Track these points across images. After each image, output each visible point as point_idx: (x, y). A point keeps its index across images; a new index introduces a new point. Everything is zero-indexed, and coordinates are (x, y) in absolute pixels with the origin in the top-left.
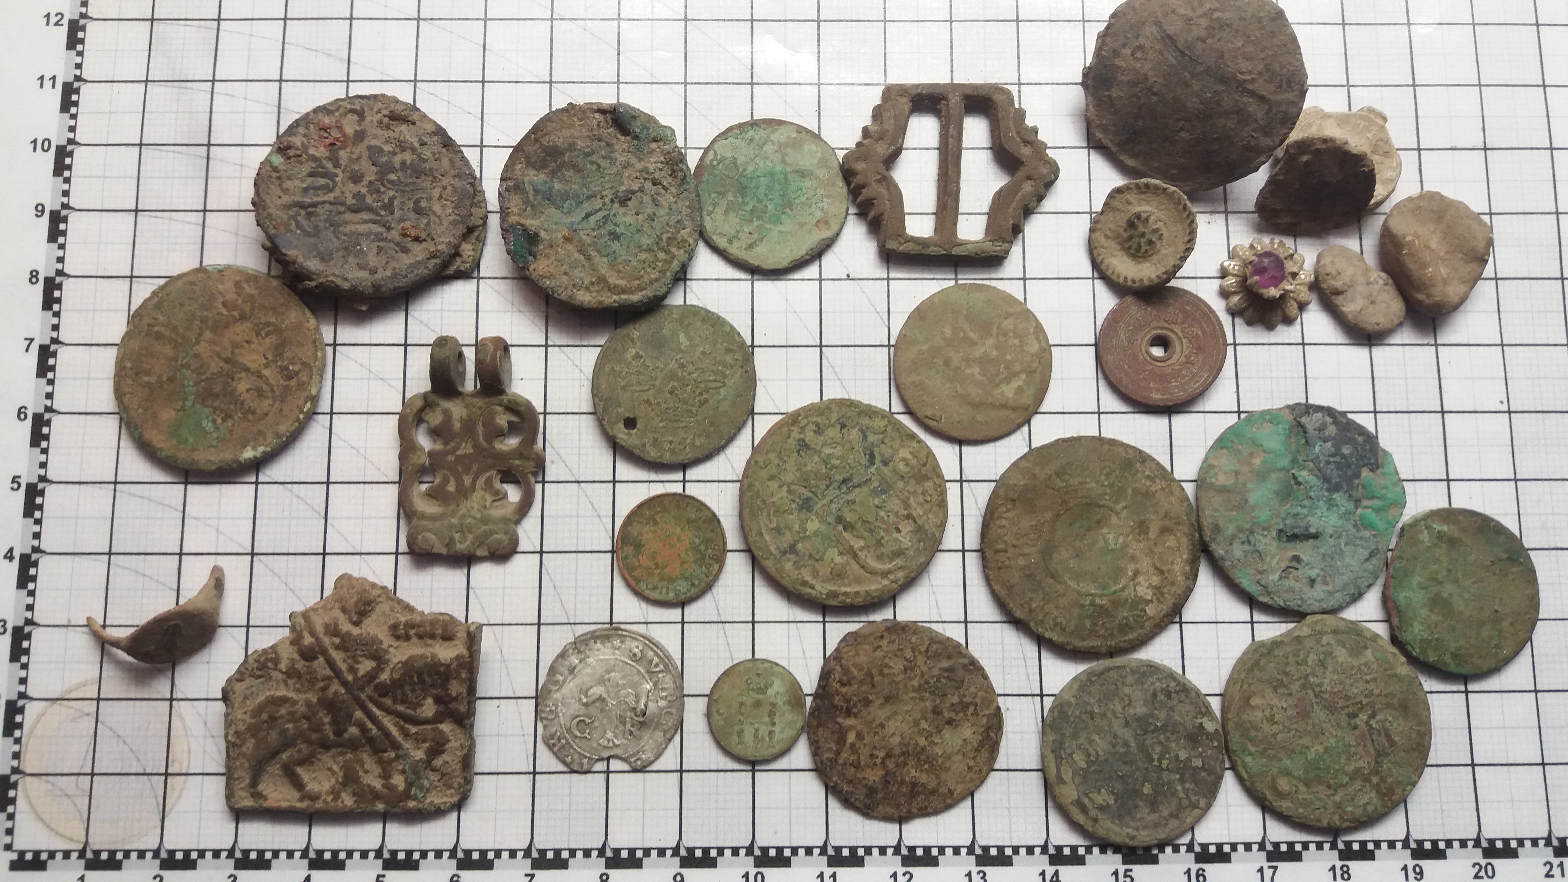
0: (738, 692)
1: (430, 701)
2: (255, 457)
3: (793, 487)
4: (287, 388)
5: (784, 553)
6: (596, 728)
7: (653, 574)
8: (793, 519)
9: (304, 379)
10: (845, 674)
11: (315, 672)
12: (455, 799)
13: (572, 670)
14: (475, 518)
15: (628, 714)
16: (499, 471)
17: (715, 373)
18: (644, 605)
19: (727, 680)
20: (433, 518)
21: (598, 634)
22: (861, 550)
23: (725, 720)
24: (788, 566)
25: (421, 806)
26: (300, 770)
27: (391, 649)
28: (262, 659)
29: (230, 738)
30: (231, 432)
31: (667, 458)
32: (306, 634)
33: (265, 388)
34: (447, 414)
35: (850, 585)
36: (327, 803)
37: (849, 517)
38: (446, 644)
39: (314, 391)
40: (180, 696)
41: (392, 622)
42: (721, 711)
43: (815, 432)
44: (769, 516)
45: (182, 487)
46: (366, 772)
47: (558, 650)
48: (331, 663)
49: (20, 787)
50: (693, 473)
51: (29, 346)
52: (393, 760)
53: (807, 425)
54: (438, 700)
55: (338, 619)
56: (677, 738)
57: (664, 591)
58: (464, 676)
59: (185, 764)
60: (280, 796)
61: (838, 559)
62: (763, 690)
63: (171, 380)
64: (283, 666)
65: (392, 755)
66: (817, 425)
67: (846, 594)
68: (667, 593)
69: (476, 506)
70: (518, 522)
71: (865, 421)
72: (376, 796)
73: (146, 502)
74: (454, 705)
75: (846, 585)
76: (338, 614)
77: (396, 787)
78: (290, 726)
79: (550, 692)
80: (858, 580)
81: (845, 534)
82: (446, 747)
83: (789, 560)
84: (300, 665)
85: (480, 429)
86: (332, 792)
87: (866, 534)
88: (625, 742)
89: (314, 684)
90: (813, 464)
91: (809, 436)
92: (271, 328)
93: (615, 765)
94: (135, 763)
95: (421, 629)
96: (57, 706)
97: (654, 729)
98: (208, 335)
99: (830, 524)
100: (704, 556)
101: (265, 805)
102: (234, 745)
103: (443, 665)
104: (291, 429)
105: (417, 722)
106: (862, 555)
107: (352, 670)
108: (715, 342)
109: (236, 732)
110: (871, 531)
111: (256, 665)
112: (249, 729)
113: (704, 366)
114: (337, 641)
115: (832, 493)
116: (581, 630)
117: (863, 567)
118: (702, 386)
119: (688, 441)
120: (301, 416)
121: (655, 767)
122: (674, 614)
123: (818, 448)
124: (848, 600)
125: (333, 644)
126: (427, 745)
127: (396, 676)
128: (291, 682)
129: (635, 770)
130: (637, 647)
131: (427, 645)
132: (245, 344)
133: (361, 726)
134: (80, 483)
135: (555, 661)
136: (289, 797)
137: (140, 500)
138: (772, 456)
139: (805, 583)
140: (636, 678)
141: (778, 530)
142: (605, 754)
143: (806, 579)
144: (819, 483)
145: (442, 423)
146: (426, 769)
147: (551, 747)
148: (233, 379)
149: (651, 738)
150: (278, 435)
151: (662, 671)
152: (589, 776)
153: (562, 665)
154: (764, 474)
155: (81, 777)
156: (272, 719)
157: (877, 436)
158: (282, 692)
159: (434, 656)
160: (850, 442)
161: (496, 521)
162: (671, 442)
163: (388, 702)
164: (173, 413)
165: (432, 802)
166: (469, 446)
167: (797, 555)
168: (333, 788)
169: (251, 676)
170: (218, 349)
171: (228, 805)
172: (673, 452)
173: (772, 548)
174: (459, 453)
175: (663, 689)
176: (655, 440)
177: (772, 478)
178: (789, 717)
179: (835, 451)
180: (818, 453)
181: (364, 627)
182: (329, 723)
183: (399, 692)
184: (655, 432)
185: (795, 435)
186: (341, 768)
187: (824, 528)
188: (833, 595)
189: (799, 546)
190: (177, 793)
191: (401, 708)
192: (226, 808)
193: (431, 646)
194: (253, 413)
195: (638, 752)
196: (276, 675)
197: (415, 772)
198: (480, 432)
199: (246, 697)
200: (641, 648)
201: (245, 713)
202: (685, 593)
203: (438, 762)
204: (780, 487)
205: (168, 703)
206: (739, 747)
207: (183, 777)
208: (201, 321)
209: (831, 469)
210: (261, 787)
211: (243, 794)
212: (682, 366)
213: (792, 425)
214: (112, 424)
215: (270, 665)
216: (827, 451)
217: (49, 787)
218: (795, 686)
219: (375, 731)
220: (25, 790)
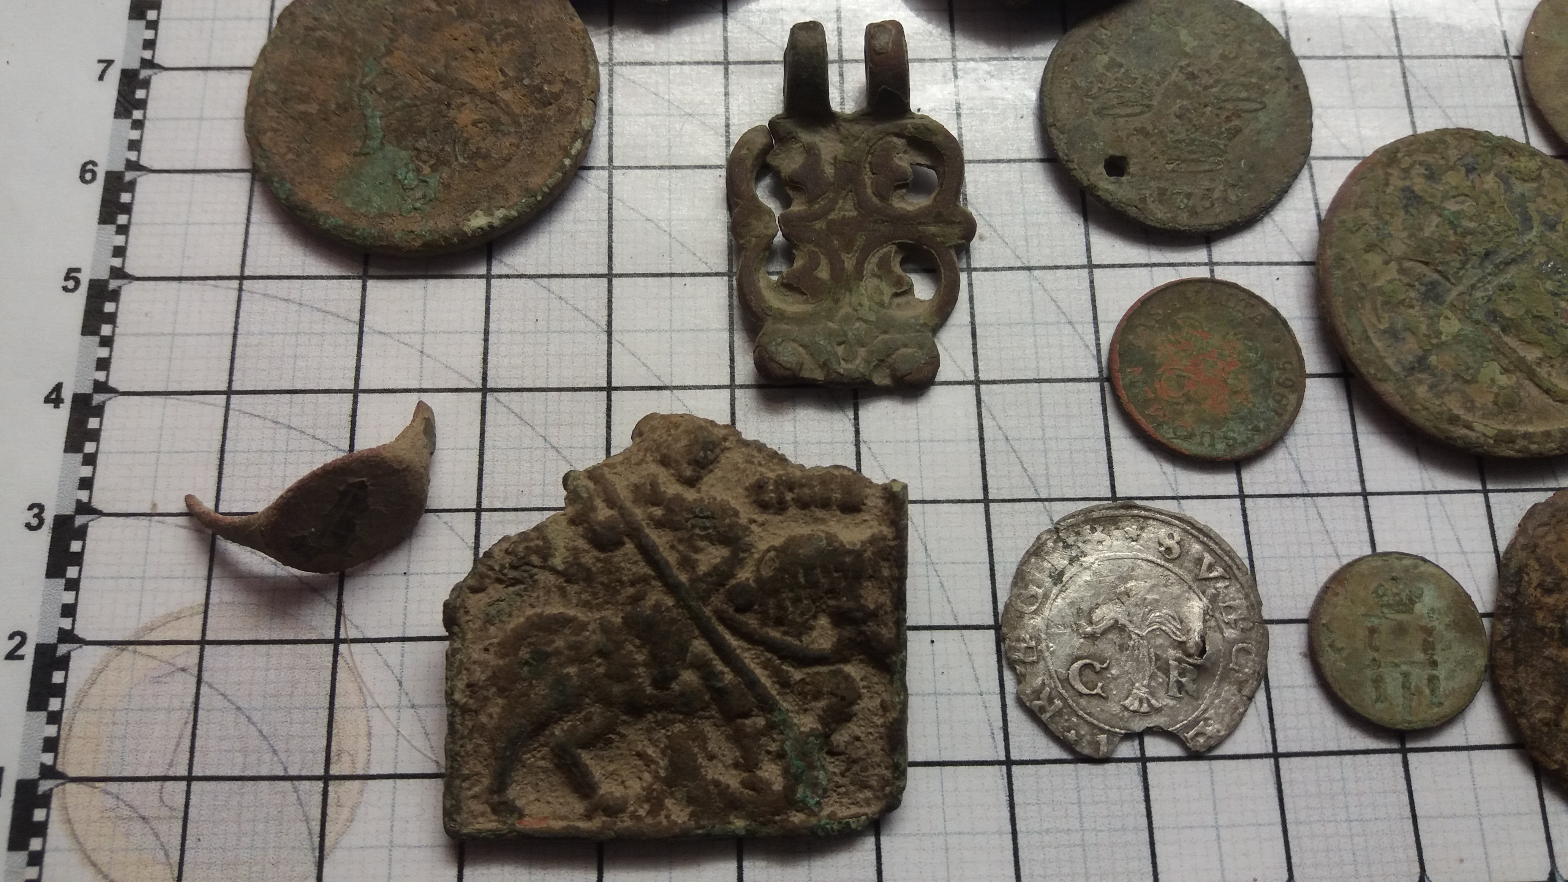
0: (1363, 610)
1: (823, 621)
2: (491, 226)
3: (1407, 264)
4: (542, 119)
5: (1411, 370)
6: (1115, 678)
7: (1181, 413)
8: (1416, 314)
9: (569, 104)
10: (1549, 574)
11: (619, 569)
12: (872, 810)
13: (1058, 577)
14: (866, 321)
15: (1172, 652)
16: (901, 247)
17: (1247, 87)
18: (1168, 468)
19: (1340, 590)
20: (798, 320)
21: (1095, 515)
22: (1539, 364)
23: (1346, 660)
24: (1422, 391)
25: (813, 820)
26: (586, 757)
27: (753, 527)
28: (521, 548)
29: (457, 696)
30: (447, 186)
31: (1184, 221)
32: (599, 503)
33: (504, 119)
34: (811, 151)
35: (1530, 421)
36: (639, 818)
37: (1508, 311)
38: (848, 519)
39: (586, 123)
40: (353, 634)
41: (752, 480)
42: (1340, 645)
43: (1425, 176)
44: (1375, 309)
45: (358, 284)
46: (711, 757)
47: (1026, 544)
48: (648, 552)
49: (55, 803)
50: (1225, 250)
51: (104, 72)
52: (762, 733)
53: (1412, 166)
54: (839, 618)
55: (656, 476)
56: (1261, 696)
57: (1207, 440)
58: (886, 573)
59: (361, 758)
60: (547, 810)
61: (1503, 380)
62: (1407, 605)
63: (344, 108)
64: (557, 561)
65: (761, 722)
66: (1428, 167)
67: (1526, 436)
68: (1212, 445)
69: (866, 303)
70: (936, 330)
71: (1505, 161)
72: (733, 804)
73: (296, 308)
74: (870, 627)
75: (1524, 422)
76: (653, 468)
77: (769, 784)
78: (572, 670)
79: (1021, 615)
80: (1543, 414)
81: (1506, 339)
82: (856, 708)
83: (1420, 382)
84: (590, 558)
85: (867, 178)
86: (648, 799)
87: (1543, 337)
88: (1172, 703)
89: (617, 592)
90: (1431, 227)
91: (1419, 184)
92: (511, 30)
93: (1155, 746)
94: (267, 757)
95: (806, 491)
96: (127, 656)
97: (1221, 681)
98: (406, 40)
99: (1477, 322)
100: (1268, 381)
101: (519, 826)
102: (465, 710)
103: (850, 552)
104: (551, 182)
105: (804, 660)
106: (1543, 371)
107: (687, 563)
108: (1241, 42)
109: (469, 686)
110: (1550, 332)
111: (507, 560)
112: (494, 679)
113: (1227, 76)
114: (658, 512)
115: (1472, 275)
116: (1061, 510)
117: (1547, 392)
118: (1230, 106)
119: (1216, 194)
120: (567, 162)
121: (1227, 749)
122: (1226, 482)
123: (1437, 203)
124: (1534, 447)
125: (651, 518)
126: (822, 704)
127: (766, 572)
128: (572, 589)
129: (1193, 755)
130: (1171, 536)
131: (816, 520)
132: (469, 54)
133: (702, 667)
134: (180, 279)
135: (1024, 562)
136: (563, 811)
137: (283, 305)
138: (1366, 213)
139: (1454, 420)
140: (1176, 590)
141: (1393, 334)
142: (1138, 725)
143: (1455, 412)
144: (1448, 258)
145: (803, 166)
146: (821, 749)
147: (1034, 715)
148: (449, 105)
149: (1218, 695)
150: (529, 192)
151: (1222, 578)
152: (1110, 767)
153: (1041, 570)
154: (1357, 241)
155: (169, 784)
156: (540, 657)
157: (1528, 185)
158: (556, 608)
159: (831, 538)
160: (1487, 193)
161: (904, 327)
162: (1189, 196)
163: (752, 621)
164: (346, 159)
165: (832, 816)
166: (849, 205)
167: (1433, 375)
168: (649, 789)
169: (499, 581)
170: (421, 60)
171: (447, 831)
172: (1193, 212)
173: (1390, 362)
174: (832, 216)
175: (1229, 609)
176: (1162, 192)
177: (1370, 247)
178: (1459, 651)
179: (1465, 207)
180: (1438, 210)
181: (704, 488)
182: (645, 664)
183: (771, 602)
184: (1159, 178)
185: (1397, 180)
186: (663, 752)
187: (1469, 329)
188: (1508, 438)
189: (1433, 359)
190: (345, 813)
191: (775, 634)
192: (441, 838)
193: (823, 521)
194: (486, 157)
195: (1196, 722)
196: (544, 577)
197: (804, 755)
198: (868, 182)
199: (489, 621)
200: (1177, 537)
201: (486, 650)
202: (1244, 444)
203: (840, 738)
204: (1387, 263)
205: (328, 649)
206: (1379, 706)
207: (357, 783)
208: (395, 21)
209: (1464, 234)
210: (512, 792)
211: (476, 806)
212: (1192, 76)
213: (1389, 165)
214: (240, 185)
215: (535, 559)
216: (1452, 206)
217: (110, 802)
218: (1461, 598)
219: (729, 676)
220: (65, 808)
